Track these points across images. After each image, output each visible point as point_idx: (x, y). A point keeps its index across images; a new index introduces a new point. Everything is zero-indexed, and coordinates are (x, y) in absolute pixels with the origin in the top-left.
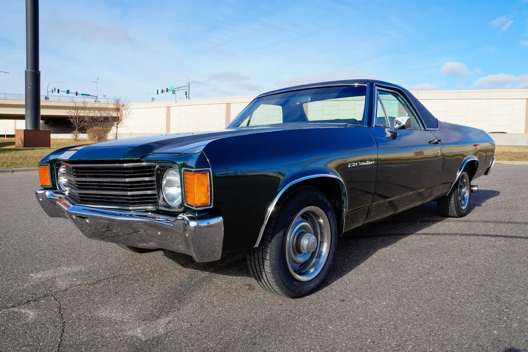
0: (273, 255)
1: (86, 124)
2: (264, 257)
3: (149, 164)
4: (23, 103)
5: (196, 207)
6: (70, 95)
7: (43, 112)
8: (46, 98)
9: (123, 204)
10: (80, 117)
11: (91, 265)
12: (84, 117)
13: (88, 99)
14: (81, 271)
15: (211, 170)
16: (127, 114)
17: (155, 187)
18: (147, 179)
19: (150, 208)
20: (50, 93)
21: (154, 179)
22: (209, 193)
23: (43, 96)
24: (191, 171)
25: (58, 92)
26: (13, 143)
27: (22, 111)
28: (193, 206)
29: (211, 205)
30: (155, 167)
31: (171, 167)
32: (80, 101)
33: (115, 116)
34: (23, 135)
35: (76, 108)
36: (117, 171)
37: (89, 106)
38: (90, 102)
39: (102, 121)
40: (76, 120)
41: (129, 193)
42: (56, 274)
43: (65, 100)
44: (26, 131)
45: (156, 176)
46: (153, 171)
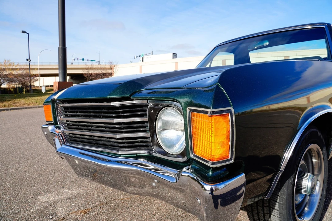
0: (283, 204)
1: (93, 77)
2: (271, 206)
3: (140, 102)
4: (57, 67)
5: (213, 164)
6: (84, 61)
7: (69, 72)
8: (71, 63)
9: (111, 147)
10: (89, 74)
11: (88, 187)
12: (92, 73)
13: (94, 63)
14: (79, 194)
15: (233, 110)
16: (117, 71)
17: (148, 129)
18: (138, 119)
19: (142, 152)
20: (74, 61)
21: (146, 119)
22: (230, 143)
23: (69, 62)
24: (206, 112)
25: (78, 60)
26: (52, 90)
27: (57, 72)
28: (207, 162)
29: (231, 159)
30: (147, 106)
31: (168, 106)
32: (89, 64)
33: (109, 72)
34: (58, 85)
35: (88, 69)
36: (104, 110)
37: (94, 67)
38: (95, 65)
39: (102, 75)
40: (87, 75)
41: (118, 136)
42: (58, 198)
43: (82, 64)
44: (59, 83)
45: (149, 116)
46: (145, 110)
